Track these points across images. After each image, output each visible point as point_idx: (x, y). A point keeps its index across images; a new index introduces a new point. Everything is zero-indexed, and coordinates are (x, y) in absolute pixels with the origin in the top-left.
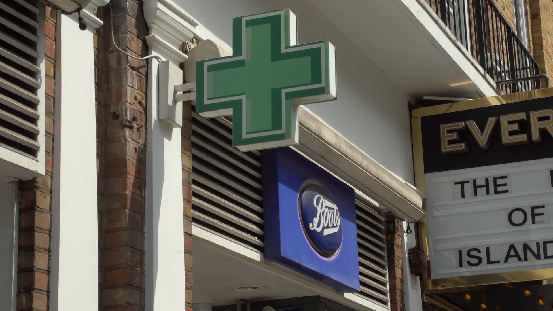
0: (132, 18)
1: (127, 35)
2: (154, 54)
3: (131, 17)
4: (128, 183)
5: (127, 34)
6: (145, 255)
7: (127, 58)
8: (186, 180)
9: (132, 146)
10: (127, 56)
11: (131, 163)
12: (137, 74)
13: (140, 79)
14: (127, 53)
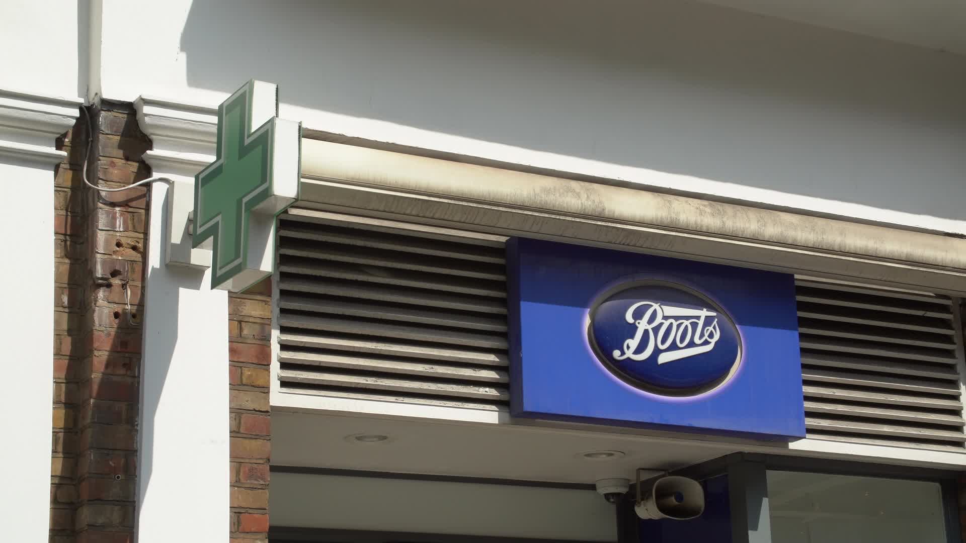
0: (111, 136)
1: (99, 162)
2: (156, 175)
3: (109, 136)
4: (96, 361)
5: (100, 160)
6: (137, 455)
7: (99, 193)
8: (254, 335)
9: (106, 311)
10: (98, 191)
11: (103, 335)
12: (124, 210)
13: (133, 216)
14: (98, 186)
